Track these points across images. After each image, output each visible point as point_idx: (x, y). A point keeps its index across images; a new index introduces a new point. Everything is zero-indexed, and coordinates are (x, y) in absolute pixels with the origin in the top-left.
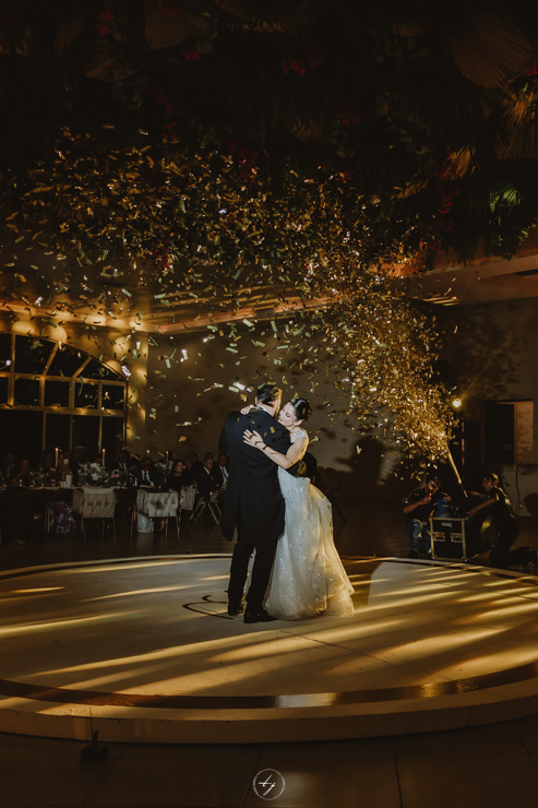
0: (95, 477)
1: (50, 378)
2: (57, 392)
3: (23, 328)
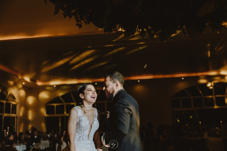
0: (218, 133)
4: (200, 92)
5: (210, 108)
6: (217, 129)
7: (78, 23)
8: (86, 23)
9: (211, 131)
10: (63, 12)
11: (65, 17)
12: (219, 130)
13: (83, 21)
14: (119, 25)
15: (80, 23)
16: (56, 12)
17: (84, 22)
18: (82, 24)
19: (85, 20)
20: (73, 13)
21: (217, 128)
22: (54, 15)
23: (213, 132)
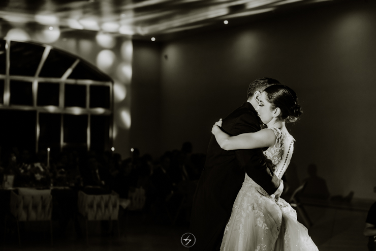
0: (38, 177)
1: (42, 80)
2: (49, 93)
3: (17, 36)
6: (38, 168)
9: (22, 171)
12: (42, 170)
21: (38, 165)
23: (28, 174)
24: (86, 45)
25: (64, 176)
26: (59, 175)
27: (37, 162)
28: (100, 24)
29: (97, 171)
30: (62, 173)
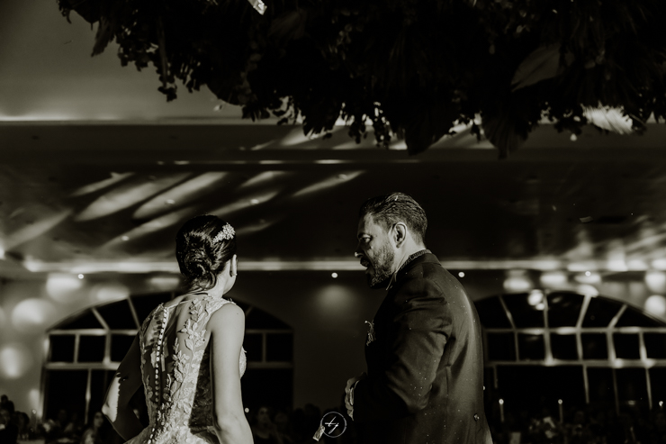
1: (585, 331)
4: (509, 315)
5: (535, 363)
6: (548, 424)
7: (165, 85)
8: (190, 86)
9: (531, 428)
10: (119, 50)
11: (124, 63)
12: (553, 425)
13: (182, 81)
14: (290, 99)
15: (169, 85)
16: (99, 48)
17: (184, 83)
18: (176, 87)
19: (189, 78)
20: (151, 53)
21: (547, 420)
22: (93, 55)
23: (537, 431)
24: (636, 288)
25: (580, 433)
26: (574, 433)
27: (546, 416)
28: (649, 261)
29: (632, 429)
30: (578, 429)
